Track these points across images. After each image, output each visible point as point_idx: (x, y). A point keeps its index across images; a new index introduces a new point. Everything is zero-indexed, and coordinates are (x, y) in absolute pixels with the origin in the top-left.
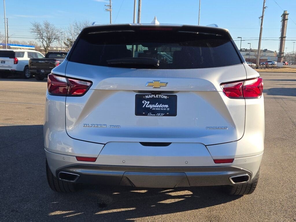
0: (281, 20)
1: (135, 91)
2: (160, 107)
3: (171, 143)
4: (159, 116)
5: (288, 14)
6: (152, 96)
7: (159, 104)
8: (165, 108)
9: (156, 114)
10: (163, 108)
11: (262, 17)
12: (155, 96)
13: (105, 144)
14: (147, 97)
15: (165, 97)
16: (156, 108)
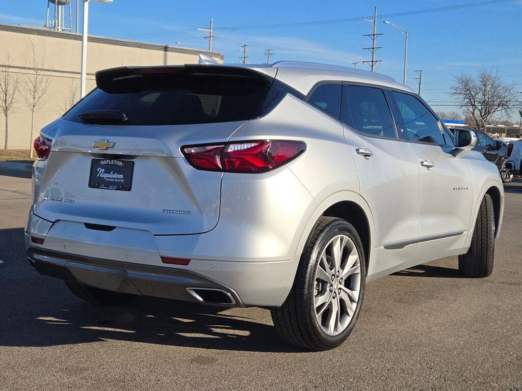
1: (93, 154)
2: (114, 177)
3: (115, 227)
4: (111, 189)
6: (108, 161)
7: (114, 173)
8: (120, 179)
9: (108, 187)
10: (118, 179)
12: (111, 162)
13: (54, 223)
14: (102, 163)
15: (121, 164)
16: (110, 178)
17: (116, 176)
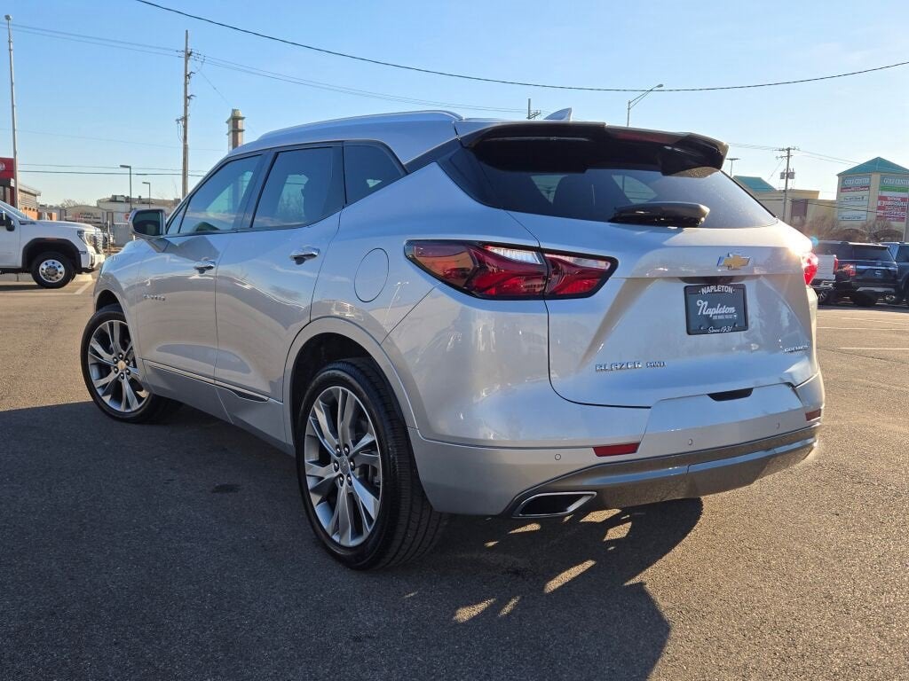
0: (227, 132)
1: (685, 279)
2: (723, 312)
3: (751, 389)
4: (725, 332)
5: (243, 118)
6: (713, 288)
7: (722, 306)
8: (731, 314)
9: (720, 329)
10: (729, 314)
11: (185, 119)
12: (716, 289)
14: (704, 291)
15: (730, 290)
16: (718, 314)
17: (725, 310)
